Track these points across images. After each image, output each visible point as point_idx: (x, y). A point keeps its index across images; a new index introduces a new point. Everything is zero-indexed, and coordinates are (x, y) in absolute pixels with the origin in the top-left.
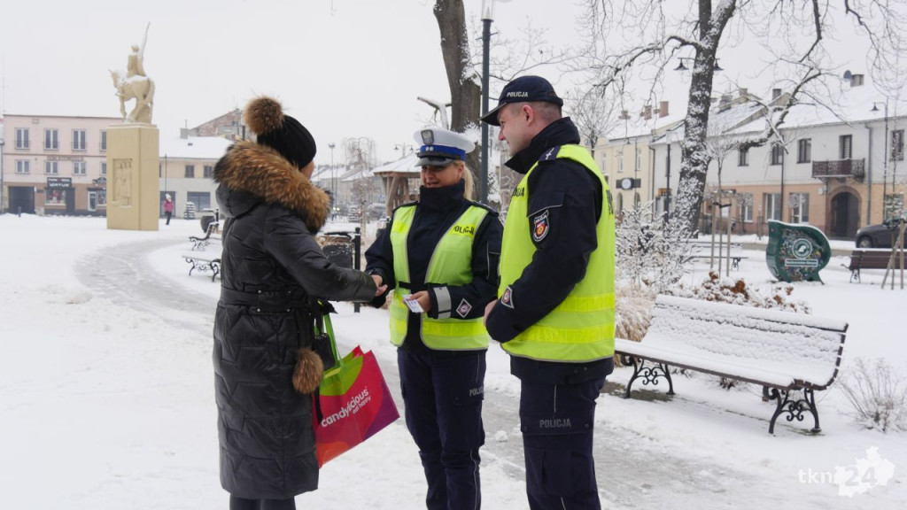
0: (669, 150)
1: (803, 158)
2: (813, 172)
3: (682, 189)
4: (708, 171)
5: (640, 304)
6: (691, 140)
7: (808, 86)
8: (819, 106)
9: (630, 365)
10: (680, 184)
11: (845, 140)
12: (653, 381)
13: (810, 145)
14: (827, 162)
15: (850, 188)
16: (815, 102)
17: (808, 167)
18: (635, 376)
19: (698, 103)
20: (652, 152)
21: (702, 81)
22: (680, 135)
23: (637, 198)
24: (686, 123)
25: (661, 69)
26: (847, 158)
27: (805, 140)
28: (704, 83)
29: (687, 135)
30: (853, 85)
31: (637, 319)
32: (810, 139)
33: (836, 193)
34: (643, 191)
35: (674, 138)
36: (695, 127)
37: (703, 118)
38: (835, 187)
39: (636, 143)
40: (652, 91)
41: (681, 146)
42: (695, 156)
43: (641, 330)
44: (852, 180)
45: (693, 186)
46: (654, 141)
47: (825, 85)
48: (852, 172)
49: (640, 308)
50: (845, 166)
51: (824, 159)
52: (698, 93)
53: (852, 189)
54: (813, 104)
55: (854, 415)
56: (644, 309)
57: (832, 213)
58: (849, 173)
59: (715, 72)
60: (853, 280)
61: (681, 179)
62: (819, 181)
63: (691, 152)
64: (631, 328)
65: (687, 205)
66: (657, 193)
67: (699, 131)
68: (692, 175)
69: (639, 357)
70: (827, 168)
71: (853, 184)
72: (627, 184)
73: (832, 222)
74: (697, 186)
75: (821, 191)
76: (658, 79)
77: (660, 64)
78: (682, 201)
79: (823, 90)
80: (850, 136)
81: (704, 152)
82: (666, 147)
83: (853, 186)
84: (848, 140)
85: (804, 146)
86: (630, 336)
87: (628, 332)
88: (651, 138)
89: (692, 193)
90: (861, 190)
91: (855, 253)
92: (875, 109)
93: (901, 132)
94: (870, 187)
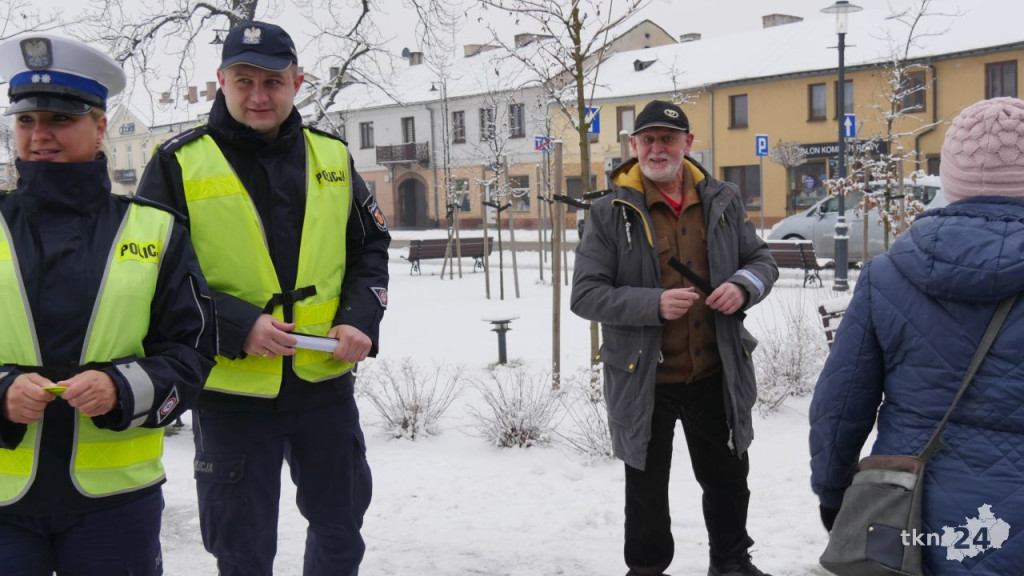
1: (366, 144)
2: (378, 158)
7: (357, 63)
8: (370, 84)
11: (408, 123)
13: (372, 129)
14: (391, 147)
15: (416, 174)
16: (366, 81)
17: (371, 153)
25: (190, 41)
26: (411, 142)
27: (367, 124)
30: (412, 63)
32: (372, 122)
33: (404, 179)
38: (401, 173)
40: (180, 67)
44: (417, 166)
47: (376, 62)
48: (417, 157)
50: (410, 150)
51: (388, 144)
53: (419, 175)
54: (364, 83)
55: (381, 425)
57: (400, 201)
58: (414, 158)
60: (414, 272)
62: (385, 168)
70: (392, 154)
71: (419, 168)
73: (401, 211)
75: (386, 179)
76: (187, 53)
77: (186, 37)
79: (373, 67)
80: (412, 118)
83: (419, 172)
84: (410, 122)
85: (366, 129)
90: (427, 175)
91: (413, 243)
92: (433, 89)
93: (461, 113)
94: (435, 171)
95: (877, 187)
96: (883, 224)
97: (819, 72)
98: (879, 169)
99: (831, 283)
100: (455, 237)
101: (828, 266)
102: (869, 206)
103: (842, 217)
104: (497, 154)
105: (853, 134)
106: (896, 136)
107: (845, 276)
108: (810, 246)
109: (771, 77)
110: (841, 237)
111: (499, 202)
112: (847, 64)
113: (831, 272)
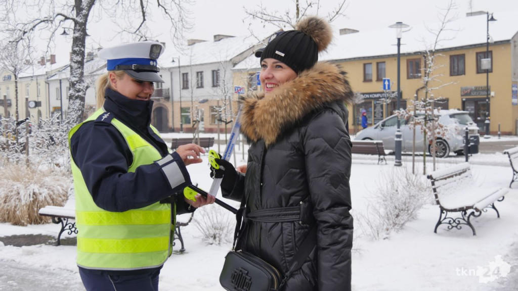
0: (61, 83)
3: (71, 106)
4: (86, 95)
5: (58, 180)
6: (75, 77)
9: (57, 223)
10: (69, 103)
12: (74, 231)
15: (162, 104)
18: (63, 230)
19: (78, 55)
20: (47, 85)
21: (80, 41)
22: (67, 74)
23: (40, 113)
24: (71, 66)
25: (53, 33)
26: (160, 88)
28: (80, 43)
29: (72, 74)
31: (58, 191)
33: (156, 107)
34: (43, 108)
35: (63, 76)
36: (76, 69)
37: (81, 63)
39: (37, 80)
40: (48, 46)
41: (69, 81)
42: (78, 86)
43: (61, 197)
44: (163, 100)
45: (77, 104)
46: (48, 78)
48: (163, 95)
49: (59, 183)
50: (159, 92)
52: (76, 49)
53: (164, 105)
55: (202, 237)
56: (62, 183)
58: (162, 96)
59: (87, 37)
61: (70, 101)
63: (75, 84)
64: (54, 197)
65: (75, 116)
66: (52, 110)
67: (79, 71)
68: (77, 98)
69: (64, 217)
71: (164, 102)
72: (32, 104)
73: (154, 123)
74: (80, 105)
76: (52, 39)
77: (52, 30)
78: (71, 113)
81: (83, 84)
82: (59, 81)
83: (164, 103)
86: (55, 203)
87: (52, 200)
88: (46, 77)
89: (77, 109)
90: (168, 105)
91: (174, 140)
92: (173, 61)
93: (201, 72)
94: (173, 104)
95: (420, 115)
96: (423, 133)
97: (369, 58)
98: (421, 106)
99: (394, 163)
100: (197, 137)
101: (390, 154)
102: (416, 124)
103: (399, 130)
104: (225, 95)
105: (389, 88)
106: (430, 89)
107: (400, 159)
108: (381, 144)
109: (345, 59)
110: (398, 139)
111: (226, 120)
112: (401, 52)
113: (394, 157)
